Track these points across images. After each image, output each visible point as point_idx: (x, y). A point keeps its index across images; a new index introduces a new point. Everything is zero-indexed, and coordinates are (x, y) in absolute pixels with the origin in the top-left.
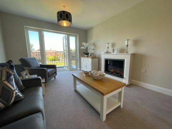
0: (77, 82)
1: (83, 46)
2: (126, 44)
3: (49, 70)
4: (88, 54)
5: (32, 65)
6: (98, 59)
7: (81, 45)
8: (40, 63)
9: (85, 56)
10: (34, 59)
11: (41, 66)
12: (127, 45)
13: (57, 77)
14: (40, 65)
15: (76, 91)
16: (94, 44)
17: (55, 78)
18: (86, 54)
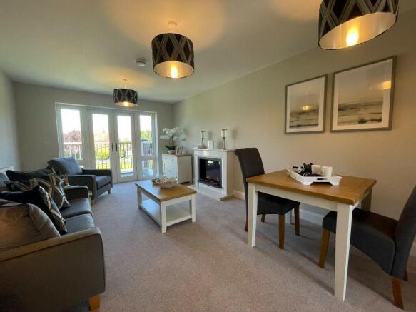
0: (143, 194)
1: (164, 134)
2: (222, 136)
3: (98, 179)
4: (173, 148)
5: (70, 171)
6: (190, 157)
7: (160, 133)
8: (82, 167)
9: (169, 151)
10: (72, 160)
11: (85, 172)
12: (224, 138)
13: (113, 191)
14: (83, 170)
15: (140, 208)
16: (186, 131)
17: (109, 192)
18: (171, 147)
